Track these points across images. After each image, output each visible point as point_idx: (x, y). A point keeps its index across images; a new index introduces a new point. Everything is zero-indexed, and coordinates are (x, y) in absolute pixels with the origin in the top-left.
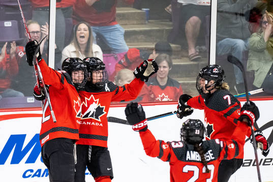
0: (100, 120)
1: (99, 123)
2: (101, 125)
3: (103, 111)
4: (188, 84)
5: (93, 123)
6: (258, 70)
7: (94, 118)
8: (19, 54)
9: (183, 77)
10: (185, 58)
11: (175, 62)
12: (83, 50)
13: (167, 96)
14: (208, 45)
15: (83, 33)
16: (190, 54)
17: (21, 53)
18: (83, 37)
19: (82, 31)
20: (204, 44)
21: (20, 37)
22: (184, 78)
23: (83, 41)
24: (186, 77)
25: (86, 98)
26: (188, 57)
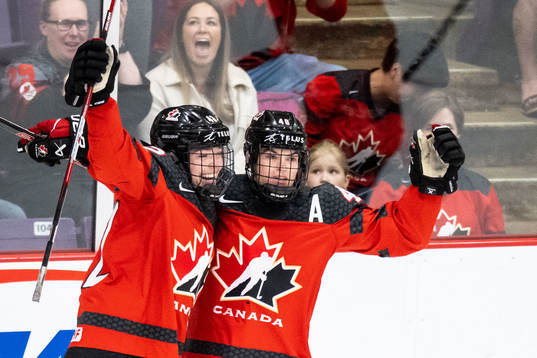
0: (275, 309)
1: (274, 316)
2: (279, 322)
3: (292, 282)
4: (517, 186)
5: (253, 316)
7: (257, 301)
8: (22, 90)
9: (504, 166)
12: (201, 81)
13: (454, 218)
15: (205, 33)
16: (525, 97)
17: (27, 89)
18: (206, 44)
19: (204, 27)
21: (15, 39)
22: (510, 169)
23: (204, 57)
24: (514, 164)
25: (242, 238)
26: (520, 105)
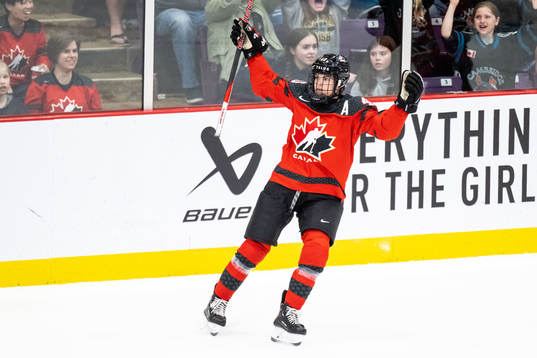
0: (319, 158)
6: (227, 53)
7: (310, 154)
10: (105, 41)
11: (86, 47)
14: (140, 17)
20: (135, 17)
